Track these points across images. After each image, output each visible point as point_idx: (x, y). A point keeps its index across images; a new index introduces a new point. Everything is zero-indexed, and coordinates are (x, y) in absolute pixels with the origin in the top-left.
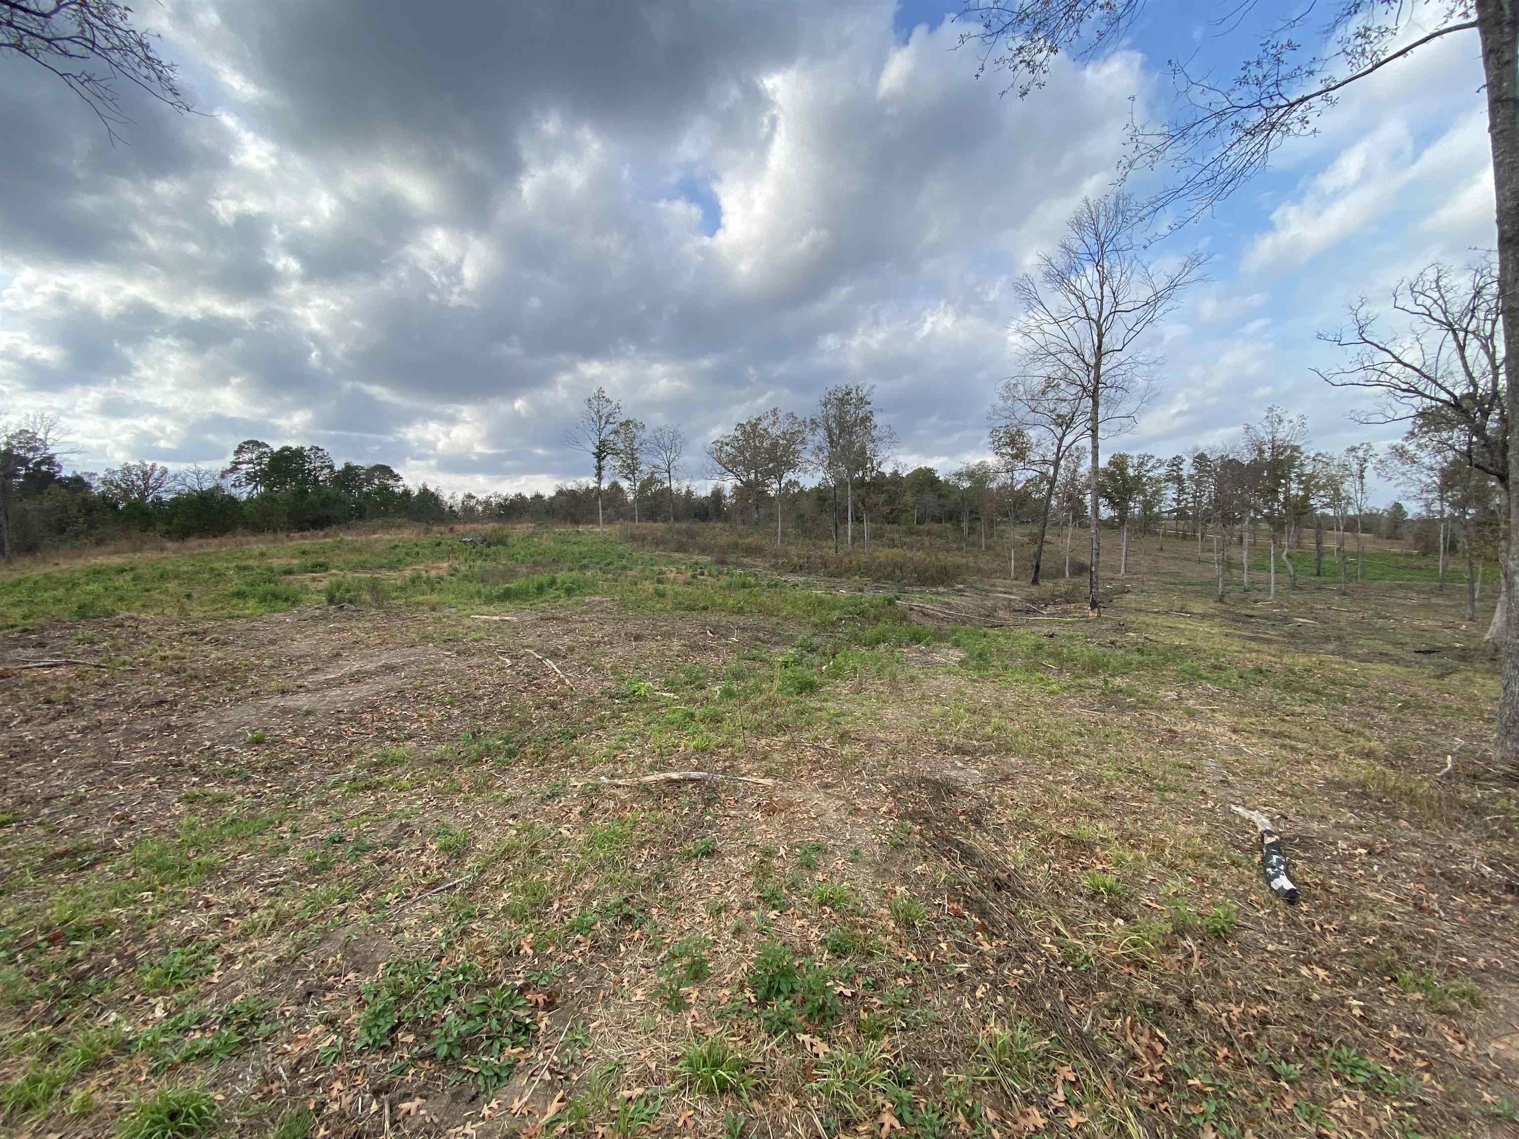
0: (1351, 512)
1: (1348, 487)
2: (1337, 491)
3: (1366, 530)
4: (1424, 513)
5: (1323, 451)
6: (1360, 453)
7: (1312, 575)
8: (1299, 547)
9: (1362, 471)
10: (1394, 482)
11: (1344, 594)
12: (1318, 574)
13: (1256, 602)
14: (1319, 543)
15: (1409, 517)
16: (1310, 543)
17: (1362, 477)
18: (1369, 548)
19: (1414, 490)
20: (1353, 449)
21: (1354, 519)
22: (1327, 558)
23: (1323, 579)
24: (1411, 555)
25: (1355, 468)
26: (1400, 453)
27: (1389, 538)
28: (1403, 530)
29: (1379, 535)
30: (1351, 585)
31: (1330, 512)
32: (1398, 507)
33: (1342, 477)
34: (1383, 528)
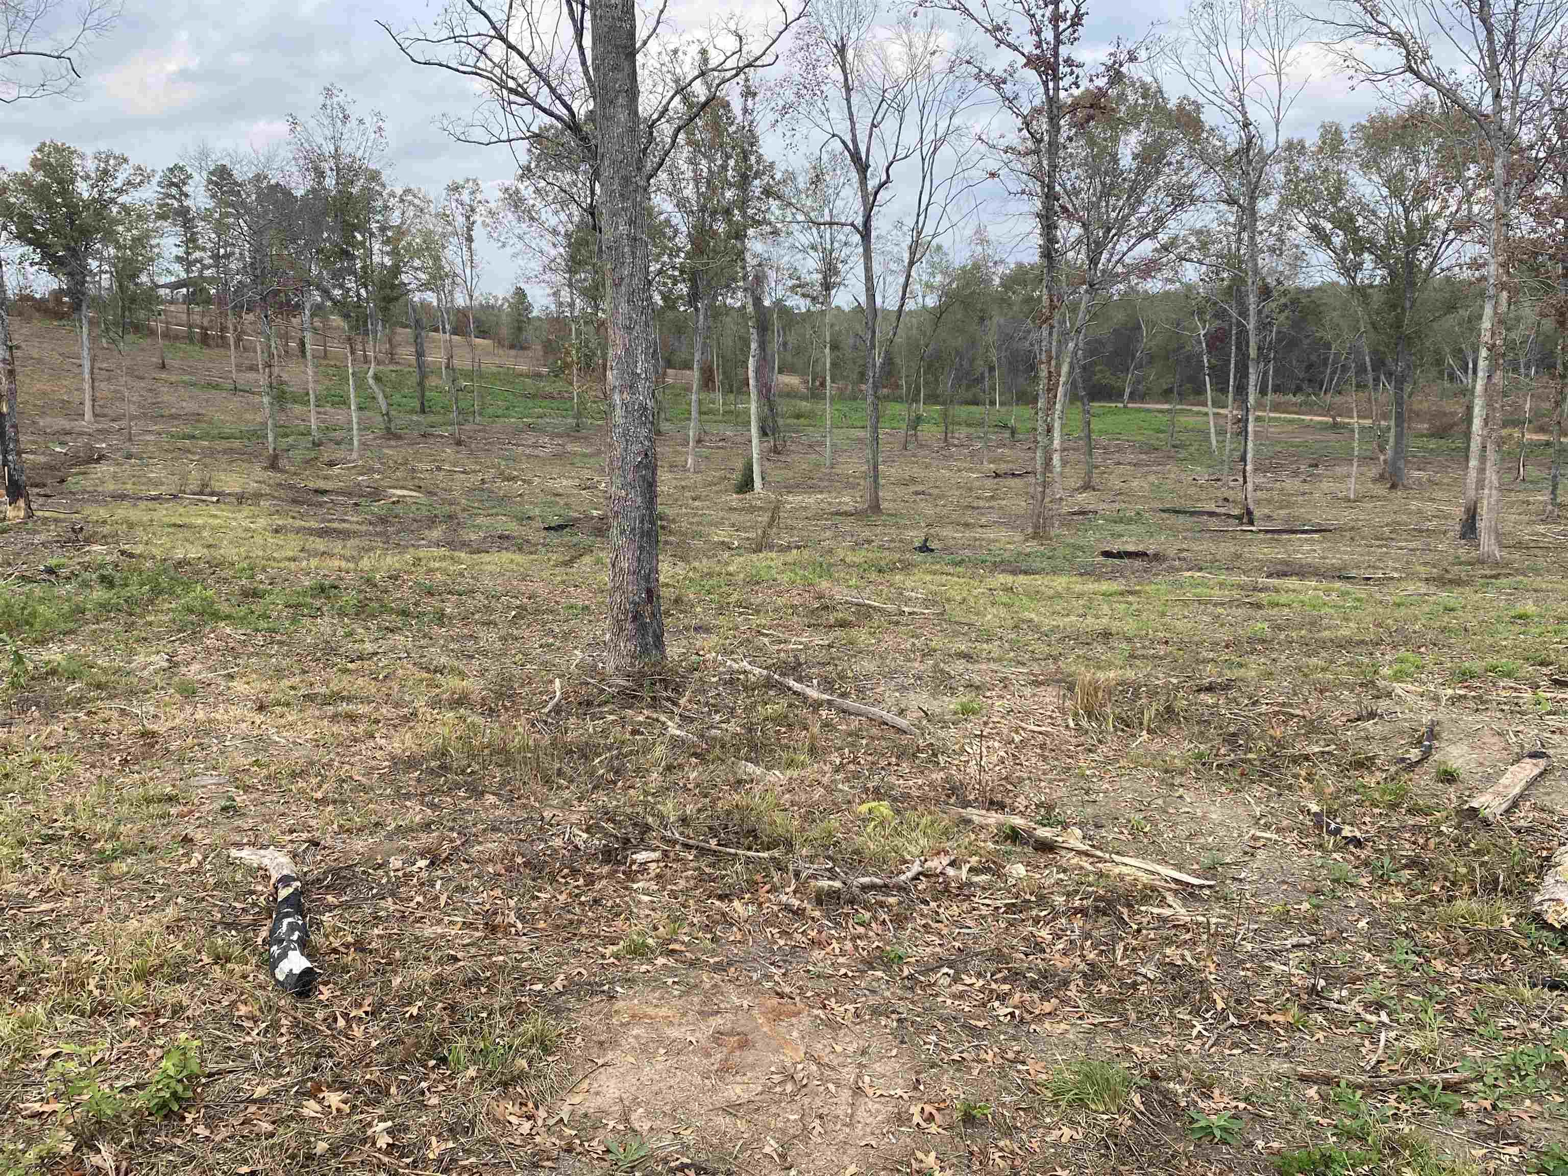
0: (460, 300)
1: (453, 254)
2: (437, 259)
3: (483, 333)
4: (553, 307)
5: (412, 186)
6: (465, 197)
7: (412, 411)
8: (392, 361)
9: (470, 229)
10: (509, 250)
11: (459, 443)
12: (423, 411)
13: (331, 464)
14: (420, 354)
15: (535, 314)
16: (406, 353)
17: (470, 239)
18: (490, 364)
19: (535, 266)
20: (455, 188)
21: (462, 313)
22: (432, 381)
23: (432, 418)
24: (539, 375)
25: (460, 220)
26: (515, 200)
27: (512, 347)
28: (529, 334)
29: (500, 343)
30: (467, 427)
31: (431, 297)
32: (520, 294)
33: (444, 235)
34: (505, 331)
